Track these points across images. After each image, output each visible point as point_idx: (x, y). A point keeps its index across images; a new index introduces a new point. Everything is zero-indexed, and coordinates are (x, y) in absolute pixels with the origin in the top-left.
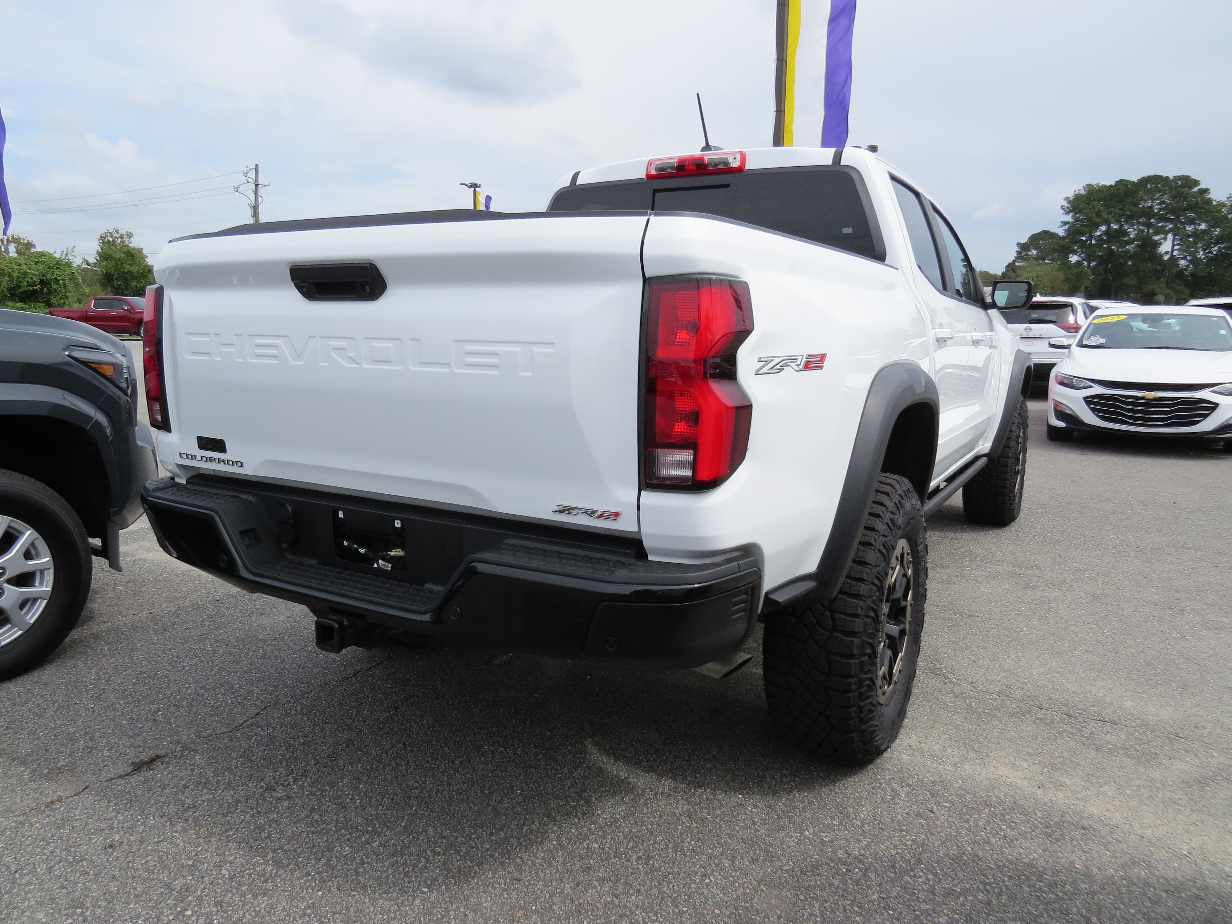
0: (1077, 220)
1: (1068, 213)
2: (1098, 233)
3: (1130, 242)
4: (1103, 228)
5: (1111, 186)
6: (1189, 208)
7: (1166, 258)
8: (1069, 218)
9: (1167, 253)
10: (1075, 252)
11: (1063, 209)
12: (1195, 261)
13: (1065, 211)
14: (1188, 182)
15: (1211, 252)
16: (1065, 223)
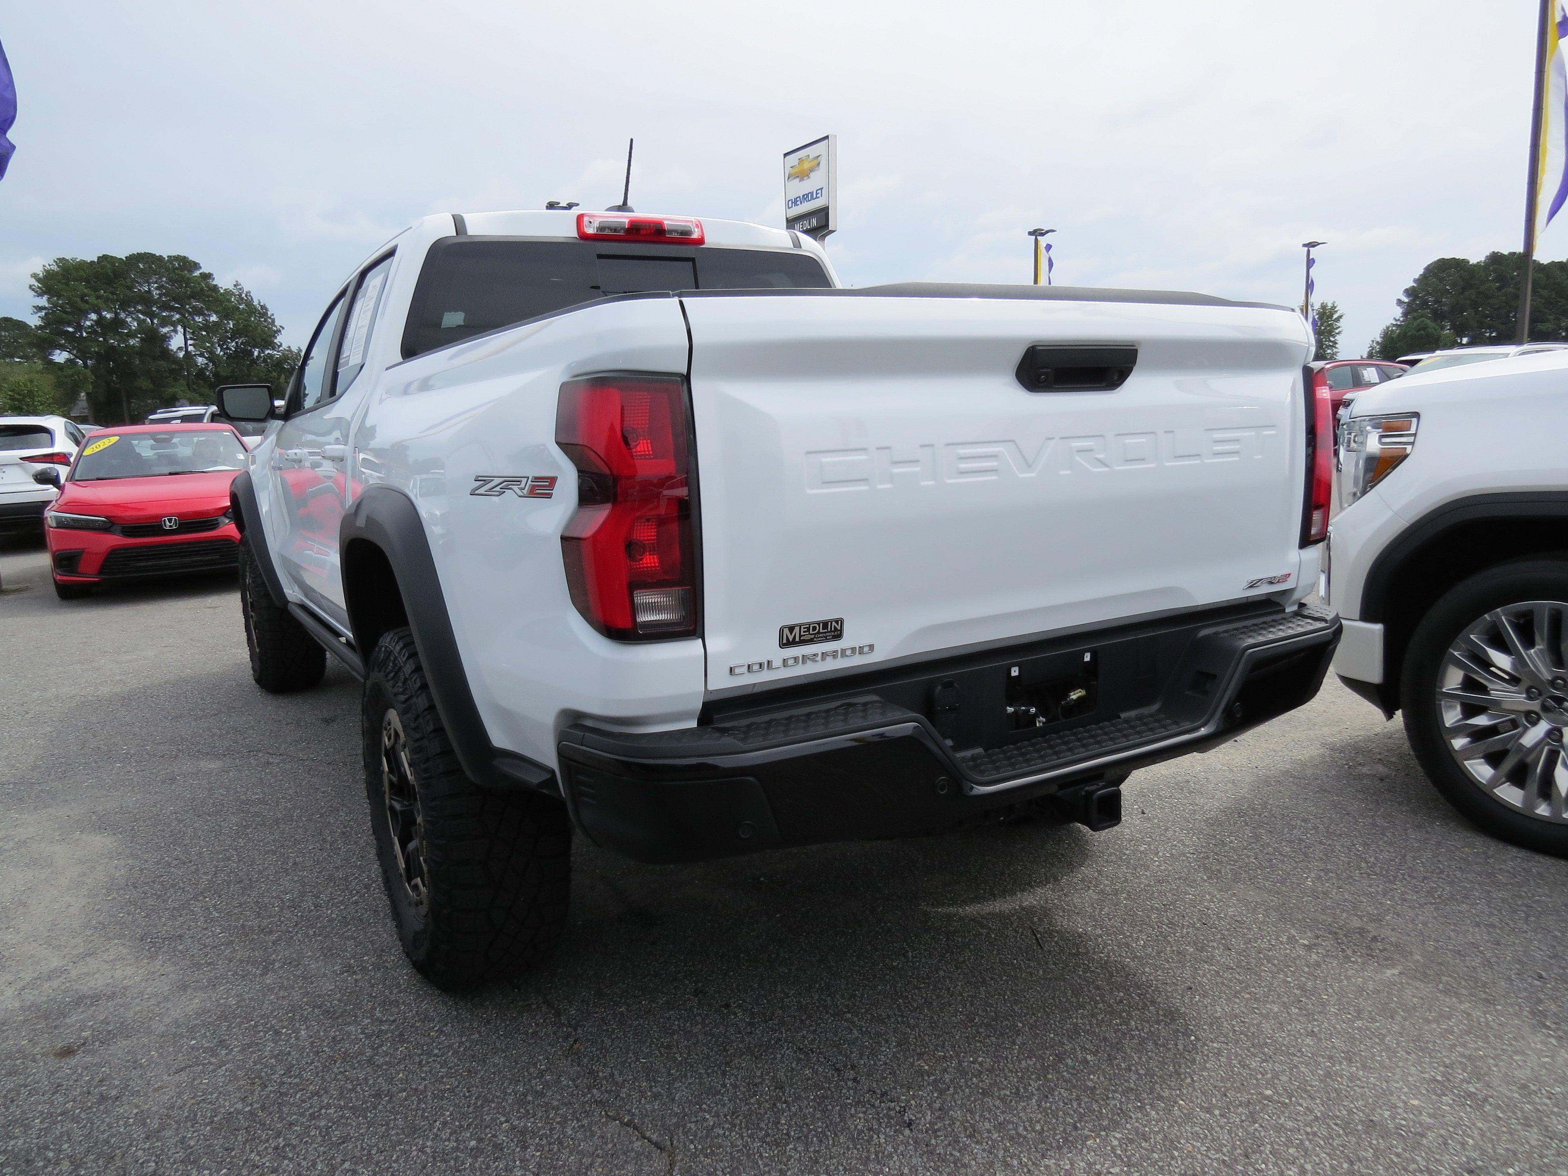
0: (55, 305)
1: (40, 295)
2: (88, 323)
3: (132, 335)
4: (94, 316)
5: (92, 262)
6: (193, 296)
7: (181, 354)
8: (43, 301)
9: (180, 349)
10: (62, 348)
11: (33, 290)
12: (212, 358)
13: (36, 292)
14: (185, 265)
15: (228, 348)
16: (39, 309)
